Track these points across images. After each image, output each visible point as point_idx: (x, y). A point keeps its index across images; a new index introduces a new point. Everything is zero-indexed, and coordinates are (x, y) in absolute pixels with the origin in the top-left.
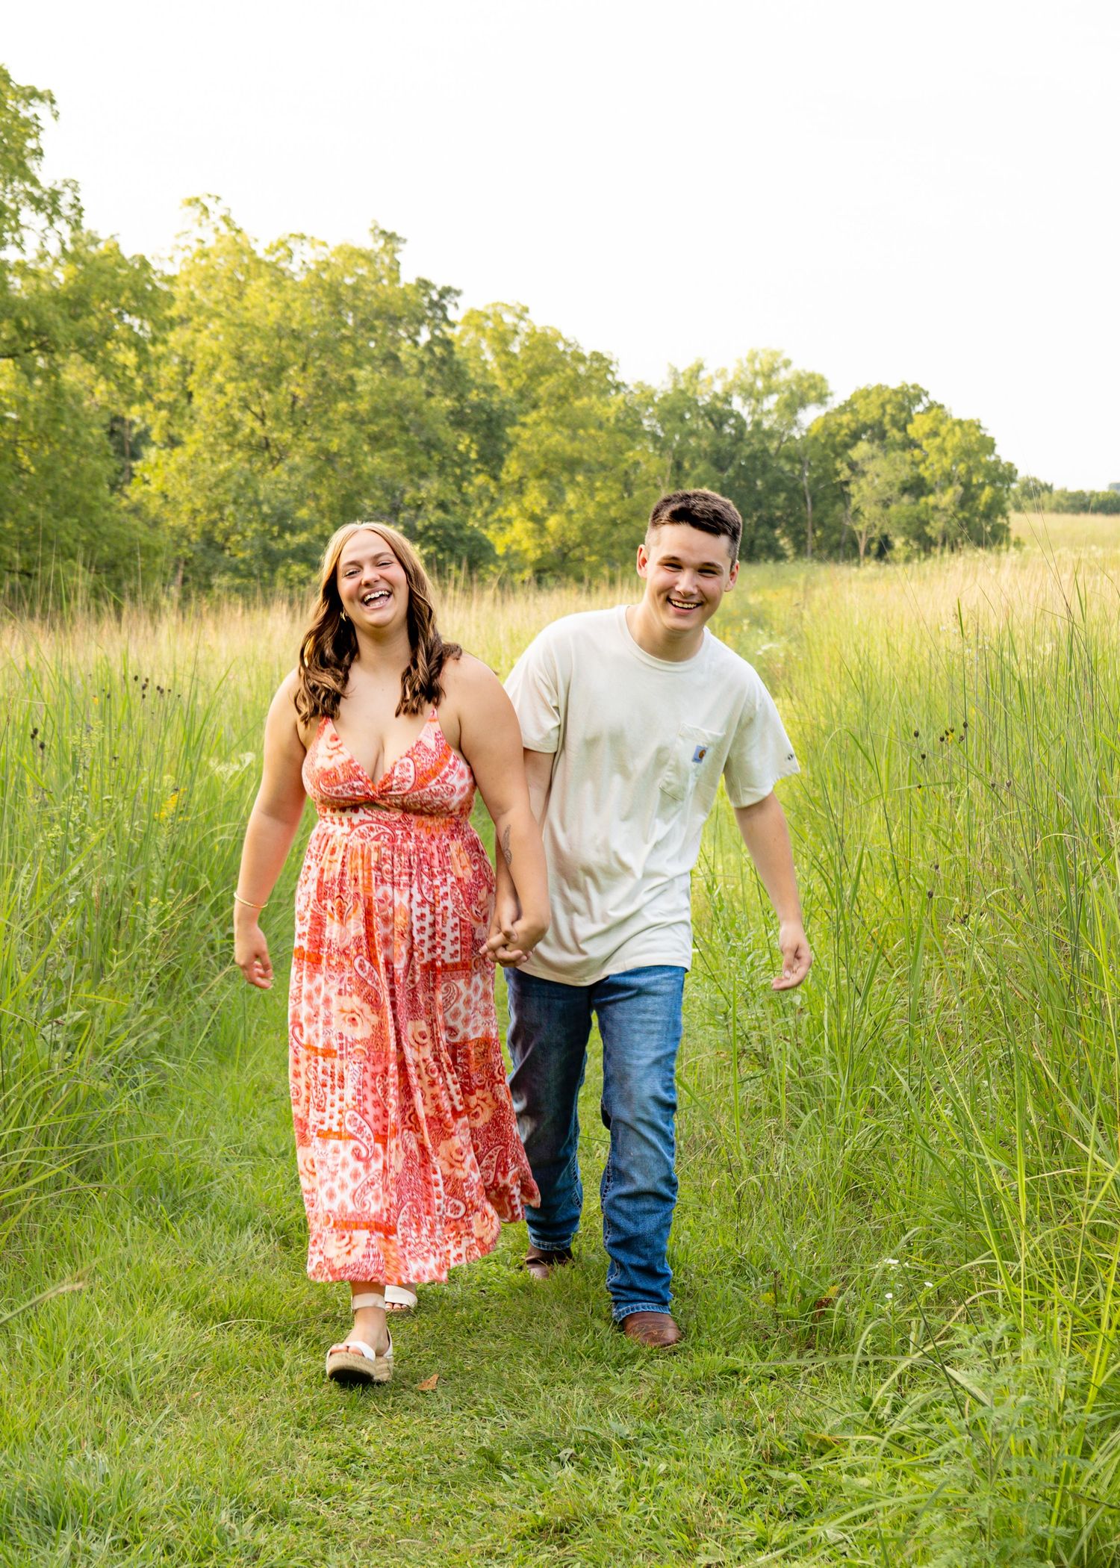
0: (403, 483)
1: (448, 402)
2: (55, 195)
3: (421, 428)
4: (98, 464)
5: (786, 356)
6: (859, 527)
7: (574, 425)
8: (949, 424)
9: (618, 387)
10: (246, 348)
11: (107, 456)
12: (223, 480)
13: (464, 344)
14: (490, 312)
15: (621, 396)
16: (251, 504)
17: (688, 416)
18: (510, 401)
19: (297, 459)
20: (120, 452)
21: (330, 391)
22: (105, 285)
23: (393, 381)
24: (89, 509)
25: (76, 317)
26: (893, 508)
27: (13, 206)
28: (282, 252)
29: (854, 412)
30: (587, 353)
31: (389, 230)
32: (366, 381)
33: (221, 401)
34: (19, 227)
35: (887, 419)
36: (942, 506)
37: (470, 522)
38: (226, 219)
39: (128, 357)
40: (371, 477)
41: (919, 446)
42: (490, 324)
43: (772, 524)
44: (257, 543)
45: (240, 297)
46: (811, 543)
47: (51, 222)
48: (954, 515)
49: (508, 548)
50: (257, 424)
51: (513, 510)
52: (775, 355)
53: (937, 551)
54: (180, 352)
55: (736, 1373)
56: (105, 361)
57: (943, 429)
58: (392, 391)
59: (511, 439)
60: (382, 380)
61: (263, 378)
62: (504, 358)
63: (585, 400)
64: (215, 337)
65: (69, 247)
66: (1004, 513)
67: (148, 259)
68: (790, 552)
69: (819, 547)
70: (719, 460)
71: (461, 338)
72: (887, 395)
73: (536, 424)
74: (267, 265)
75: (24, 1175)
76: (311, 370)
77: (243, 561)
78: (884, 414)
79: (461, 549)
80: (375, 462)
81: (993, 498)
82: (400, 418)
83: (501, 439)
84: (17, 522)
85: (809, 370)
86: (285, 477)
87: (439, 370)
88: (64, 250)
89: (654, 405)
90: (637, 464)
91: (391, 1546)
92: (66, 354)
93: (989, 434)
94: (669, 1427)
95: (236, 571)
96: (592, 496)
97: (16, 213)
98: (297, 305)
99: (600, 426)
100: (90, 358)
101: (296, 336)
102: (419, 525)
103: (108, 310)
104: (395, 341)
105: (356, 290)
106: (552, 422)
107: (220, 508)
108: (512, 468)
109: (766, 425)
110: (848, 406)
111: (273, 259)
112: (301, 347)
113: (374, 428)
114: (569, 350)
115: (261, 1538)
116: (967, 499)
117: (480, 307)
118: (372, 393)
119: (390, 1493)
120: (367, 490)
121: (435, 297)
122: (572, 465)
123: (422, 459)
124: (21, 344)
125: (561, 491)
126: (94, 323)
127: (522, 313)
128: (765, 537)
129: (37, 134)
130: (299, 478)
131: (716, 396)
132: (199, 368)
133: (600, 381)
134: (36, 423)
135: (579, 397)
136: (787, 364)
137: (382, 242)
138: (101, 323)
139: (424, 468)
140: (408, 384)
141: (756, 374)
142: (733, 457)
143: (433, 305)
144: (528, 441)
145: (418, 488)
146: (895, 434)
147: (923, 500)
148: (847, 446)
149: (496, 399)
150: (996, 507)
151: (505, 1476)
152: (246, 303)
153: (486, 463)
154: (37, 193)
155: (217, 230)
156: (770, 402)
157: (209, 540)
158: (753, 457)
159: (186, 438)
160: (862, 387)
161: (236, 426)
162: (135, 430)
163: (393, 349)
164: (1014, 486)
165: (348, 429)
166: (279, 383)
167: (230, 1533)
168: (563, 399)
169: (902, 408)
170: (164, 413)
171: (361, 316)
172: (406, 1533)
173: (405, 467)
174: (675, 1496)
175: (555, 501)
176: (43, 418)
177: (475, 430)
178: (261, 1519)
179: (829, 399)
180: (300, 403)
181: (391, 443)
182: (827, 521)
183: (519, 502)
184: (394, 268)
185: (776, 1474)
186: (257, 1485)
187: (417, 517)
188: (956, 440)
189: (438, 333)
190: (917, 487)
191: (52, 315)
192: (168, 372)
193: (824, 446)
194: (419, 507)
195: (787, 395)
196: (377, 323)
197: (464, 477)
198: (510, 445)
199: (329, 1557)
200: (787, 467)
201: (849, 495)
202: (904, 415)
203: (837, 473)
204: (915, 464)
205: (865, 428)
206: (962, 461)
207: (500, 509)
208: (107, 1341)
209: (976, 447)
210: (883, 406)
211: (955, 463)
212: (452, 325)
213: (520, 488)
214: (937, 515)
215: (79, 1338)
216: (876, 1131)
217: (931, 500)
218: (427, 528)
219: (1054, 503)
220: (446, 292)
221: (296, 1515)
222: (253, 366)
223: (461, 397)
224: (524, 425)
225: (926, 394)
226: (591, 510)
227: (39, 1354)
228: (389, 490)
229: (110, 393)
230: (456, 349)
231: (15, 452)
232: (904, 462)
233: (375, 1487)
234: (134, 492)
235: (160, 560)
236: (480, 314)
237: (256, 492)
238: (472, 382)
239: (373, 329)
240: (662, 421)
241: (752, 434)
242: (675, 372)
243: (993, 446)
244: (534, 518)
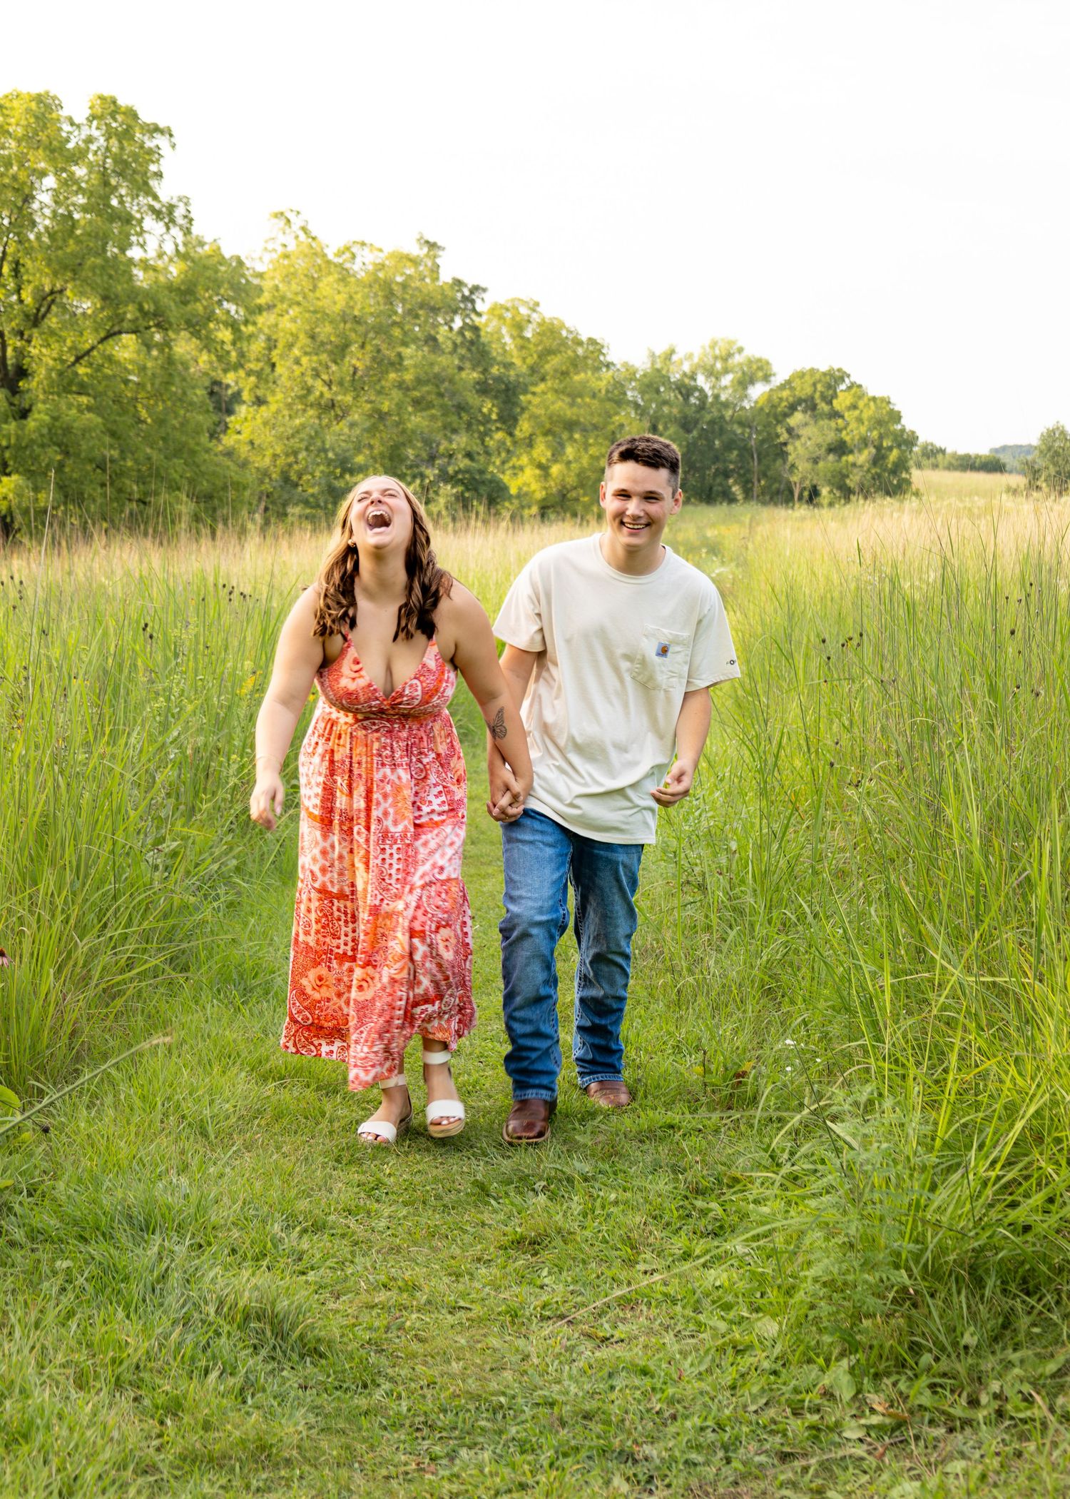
0: (439, 437)
1: (475, 375)
2: (171, 208)
3: (453, 394)
4: (200, 418)
5: (739, 344)
6: (794, 479)
7: (573, 395)
8: (866, 399)
9: (608, 365)
10: (317, 330)
11: (208, 411)
12: (298, 432)
13: (489, 330)
14: (509, 305)
15: (610, 373)
16: (319, 451)
17: (662, 389)
18: (524, 375)
19: (356, 417)
20: (218, 408)
21: (384, 364)
22: (209, 278)
23: (432, 357)
24: (193, 453)
25: (185, 303)
26: (821, 464)
27: (138, 216)
28: (348, 255)
29: (792, 389)
30: (584, 338)
31: (432, 240)
32: (411, 357)
33: (298, 370)
34: (142, 232)
35: (817, 395)
36: (859, 463)
37: (491, 469)
38: (304, 229)
39: (225, 335)
40: (413, 432)
41: (842, 417)
42: (508, 315)
43: (727, 475)
44: (323, 481)
45: (315, 288)
46: (756, 490)
47: (168, 229)
48: (868, 471)
49: (520, 489)
50: (325, 389)
51: (524, 460)
52: (731, 343)
53: (853, 498)
54: (266, 331)
55: (672, 1127)
56: (207, 337)
57: (861, 404)
58: (432, 364)
59: (524, 404)
60: (424, 357)
61: (331, 353)
62: (519, 341)
63: (582, 375)
64: (294, 320)
65: (182, 249)
66: (907, 470)
67: (243, 258)
68: (740, 497)
69: (763, 493)
70: (686, 424)
71: (486, 325)
72: (817, 376)
73: (544, 393)
74: (336, 265)
75: (130, 965)
76: (368, 347)
77: (313, 495)
79: (483, 490)
80: (416, 421)
81: (899, 458)
82: (437, 386)
83: (516, 404)
84: (136, 461)
85: (758, 356)
86: (346, 430)
87: (469, 350)
88: (177, 251)
89: (636, 380)
90: (622, 426)
91: (404, 1253)
92: (177, 332)
93: (896, 409)
94: (619, 1166)
95: (306, 503)
96: (586, 450)
97: (140, 221)
98: (358, 297)
99: (594, 396)
100: (196, 334)
101: (357, 320)
102: (451, 470)
103: (210, 297)
104: (435, 326)
105: (404, 286)
106: (556, 391)
107: (295, 453)
108: (524, 427)
109: (723, 398)
110: (788, 384)
111: (340, 260)
112: (361, 329)
113: (416, 394)
114: (571, 336)
115: (305, 1245)
116: (879, 459)
117: (502, 301)
118: (415, 366)
119: (405, 1212)
120: (410, 441)
121: (467, 293)
122: (571, 426)
123: (454, 418)
124: (142, 323)
125: (562, 445)
126: (199, 307)
127: (534, 307)
128: (720, 484)
129: (158, 160)
130: (358, 431)
131: (685, 374)
132: (280, 345)
133: (595, 360)
134: (153, 385)
135: (577, 373)
136: (740, 350)
137: (426, 250)
138: (205, 308)
139: (455, 425)
140: (443, 360)
141: (716, 358)
142: (696, 422)
143: (465, 299)
144: (537, 406)
145: (451, 441)
146: (823, 407)
147: (844, 458)
148: (786, 415)
149: (512, 373)
150: (901, 465)
151: (493, 1202)
152: (318, 294)
153: (504, 423)
154: (157, 206)
155: (297, 237)
156: (727, 380)
157: (286, 478)
158: (712, 422)
159: (270, 399)
160: (799, 369)
161: (309, 390)
162: (230, 392)
163: (432, 332)
164: (916, 449)
165: (396, 395)
166: (344, 357)
167: (281, 1240)
168: (565, 374)
169: (829, 387)
170: (253, 379)
171: (408, 306)
172: (415, 1243)
173: (440, 424)
174: (621, 1218)
175: (557, 454)
176: (157, 382)
177: (496, 397)
178: (305, 1231)
179: (772, 379)
180: (360, 373)
181: (430, 406)
182: (769, 473)
183: (529, 453)
184: (435, 269)
185: (699, 1203)
186: (303, 1205)
187: (449, 464)
188: (871, 412)
189: (468, 321)
190: (839, 448)
191: (167, 301)
192: (257, 347)
193: (768, 415)
194: (451, 456)
195: (740, 374)
196: (421, 312)
197: (487, 433)
198: (523, 409)
199: (356, 1260)
200: (739, 431)
201: (787, 454)
202: (831, 392)
203: (778, 436)
204: (839, 430)
205: (800, 401)
206: (875, 428)
207: (514, 459)
208: (191, 1094)
209: (886, 418)
210: (814, 385)
211: (870, 430)
212: (479, 315)
213: (530, 443)
214: (855, 471)
215: (169, 1091)
216: (786, 944)
217: (851, 458)
218: (457, 473)
219: (946, 463)
220: (475, 289)
221: (332, 1228)
222: (322, 344)
223: (485, 371)
224: (534, 394)
225: (849, 376)
226: (585, 461)
227: (138, 1103)
228: (427, 442)
229: (211, 362)
230: (482, 333)
231: (135, 407)
232: (830, 429)
233: (393, 1208)
234: (229, 440)
235: (247, 493)
236: (502, 307)
237: (323, 442)
238: (494, 359)
239: (417, 316)
240: (642, 393)
241: (712, 404)
242: (653, 355)
243: (900, 418)
244: (540, 466)
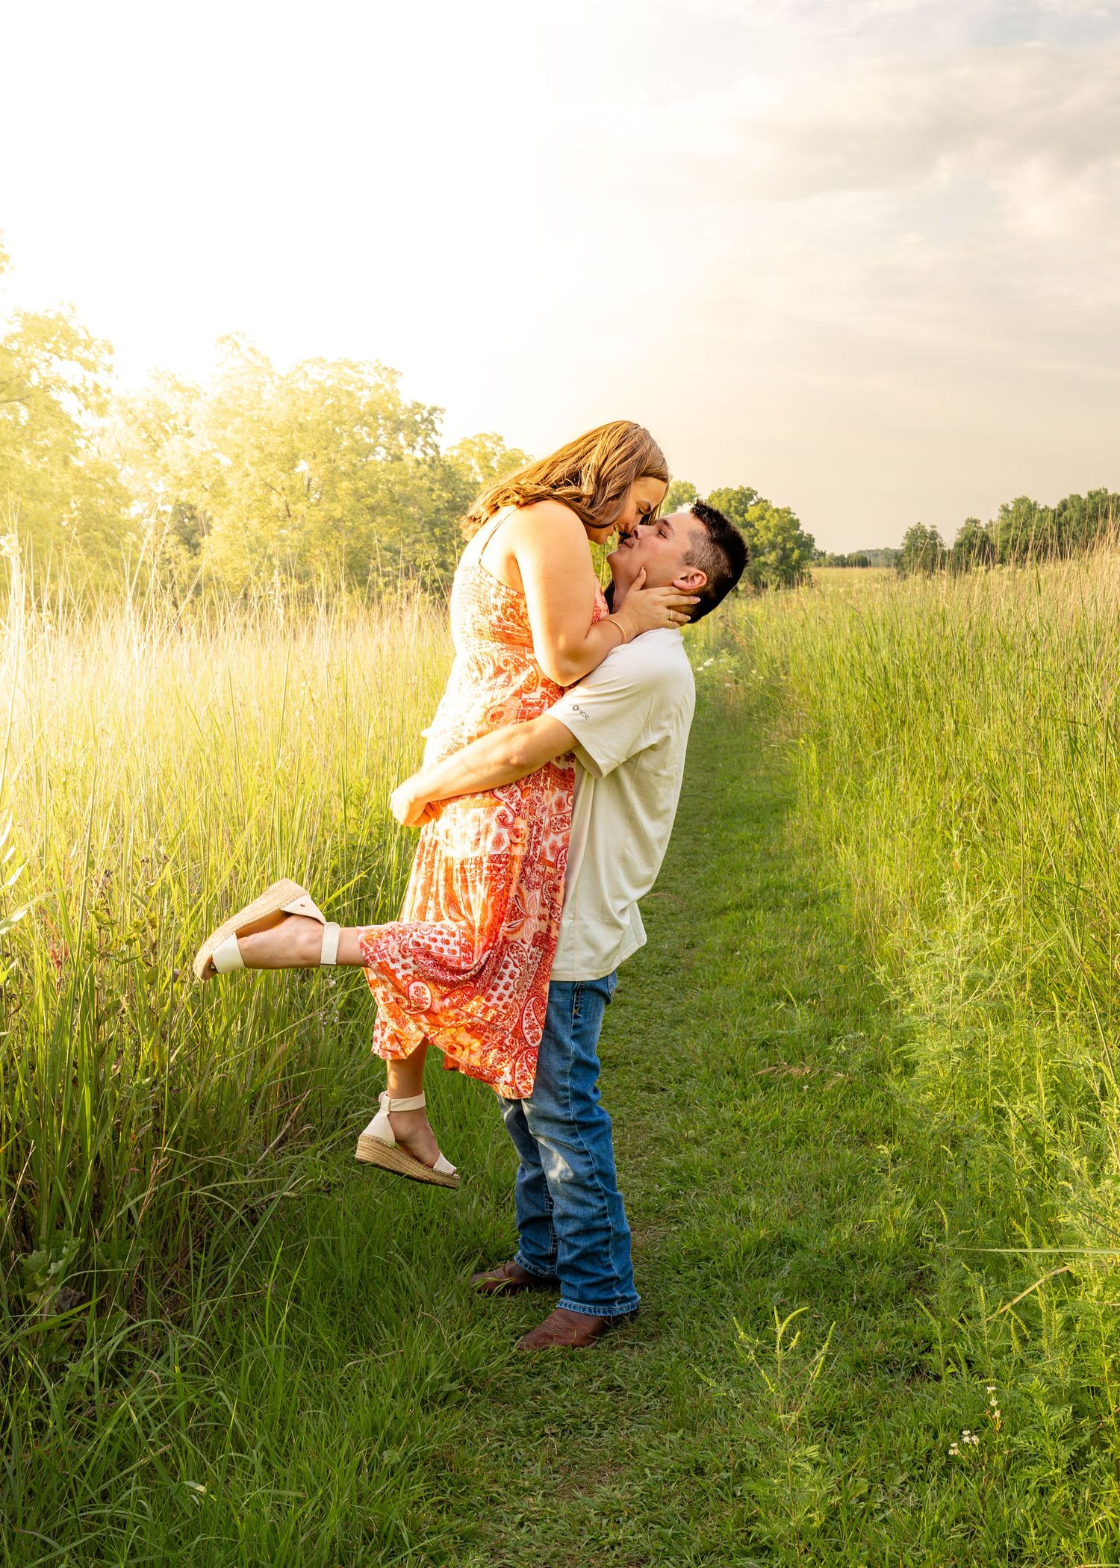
14: (476, 441)
33: (246, 481)
36: (769, 562)
41: (752, 526)
48: (777, 568)
53: (765, 591)
62: (486, 470)
66: (806, 566)
72: (731, 495)
78: (730, 506)
81: (801, 556)
116: (784, 558)
117: (470, 437)
127: (498, 441)
143: (425, 420)
150: (803, 563)
155: (246, 359)
160: (716, 490)
164: (811, 551)
184: (395, 395)
188: (776, 522)
189: (429, 439)
202: (743, 506)
206: (779, 534)
209: (788, 526)
210: (729, 501)
211: (775, 536)
212: (439, 435)
214: (767, 568)
217: (762, 559)
225: (756, 493)
236: (470, 441)
243: (799, 525)
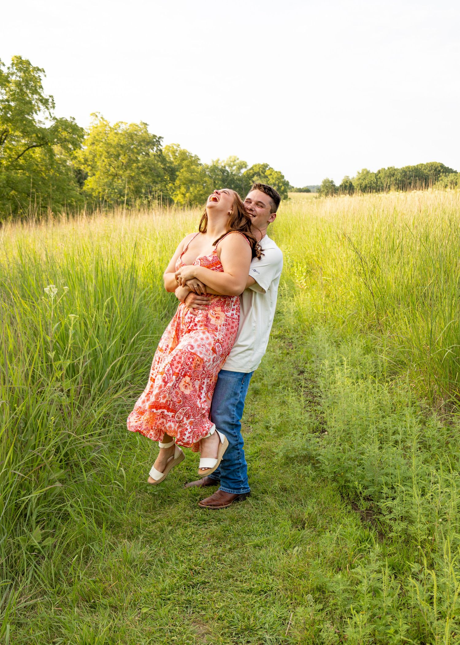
0: (152, 185)
1: (162, 165)
2: (47, 100)
3: (155, 171)
5: (238, 157)
7: (192, 172)
8: (274, 172)
9: (200, 164)
10: (109, 150)
12: (105, 184)
15: (201, 167)
16: (112, 189)
17: (216, 171)
18: (176, 166)
19: (124, 178)
21: (132, 161)
28: (117, 126)
29: (253, 170)
30: (193, 155)
31: (145, 122)
33: (104, 164)
35: (260, 171)
37: (169, 195)
38: (102, 118)
40: (143, 183)
41: (268, 177)
42: (171, 149)
45: (107, 137)
49: (177, 201)
50: (114, 170)
51: (178, 192)
52: (235, 157)
57: (273, 174)
58: (147, 161)
61: (114, 158)
62: (174, 157)
63: (193, 167)
66: (286, 192)
71: (164, 150)
72: (260, 166)
73: (183, 172)
76: (126, 156)
80: (144, 179)
81: (284, 189)
83: (175, 175)
85: (243, 160)
87: (159, 158)
89: (209, 169)
90: (206, 181)
93: (283, 174)
96: (196, 189)
98: (121, 139)
99: (197, 173)
104: (148, 150)
105: (136, 135)
106: (186, 171)
108: (177, 182)
110: (252, 169)
111: (115, 127)
112: (124, 149)
113: (143, 170)
114: (189, 155)
118: (142, 162)
121: (157, 139)
122: (191, 181)
123: (156, 179)
125: (189, 188)
127: (178, 146)
129: (40, 81)
130: (124, 183)
131: (222, 167)
133: (197, 162)
136: (238, 159)
137: (143, 126)
139: (157, 181)
140: (151, 160)
141: (231, 161)
142: (226, 180)
143: (157, 141)
144: (181, 176)
146: (262, 174)
148: (252, 177)
149: (173, 166)
150: (285, 191)
152: (109, 138)
153: (171, 181)
155: (100, 121)
156: (234, 168)
158: (231, 180)
159: (96, 174)
160: (255, 164)
161: (108, 170)
162: (84, 173)
163: (148, 152)
164: (288, 186)
165: (136, 170)
166: (118, 159)
168: (188, 166)
169: (264, 169)
170: (90, 168)
173: (152, 180)
177: (169, 173)
179: (247, 167)
180: (124, 164)
181: (147, 174)
183: (179, 190)
188: (276, 176)
193: (247, 177)
194: (156, 191)
195: (238, 166)
197: (166, 184)
198: (177, 176)
200: (239, 183)
205: (256, 173)
206: (277, 180)
207: (175, 192)
209: (280, 177)
210: (259, 168)
213: (179, 187)
220: (160, 138)
222: (111, 155)
223: (165, 165)
224: (180, 172)
225: (269, 165)
226: (196, 192)
228: (148, 187)
230: (163, 153)
236: (168, 146)
238: (167, 161)
239: (142, 146)
240: (211, 172)
241: (231, 175)
242: (213, 161)
243: (284, 177)
244: (183, 194)
